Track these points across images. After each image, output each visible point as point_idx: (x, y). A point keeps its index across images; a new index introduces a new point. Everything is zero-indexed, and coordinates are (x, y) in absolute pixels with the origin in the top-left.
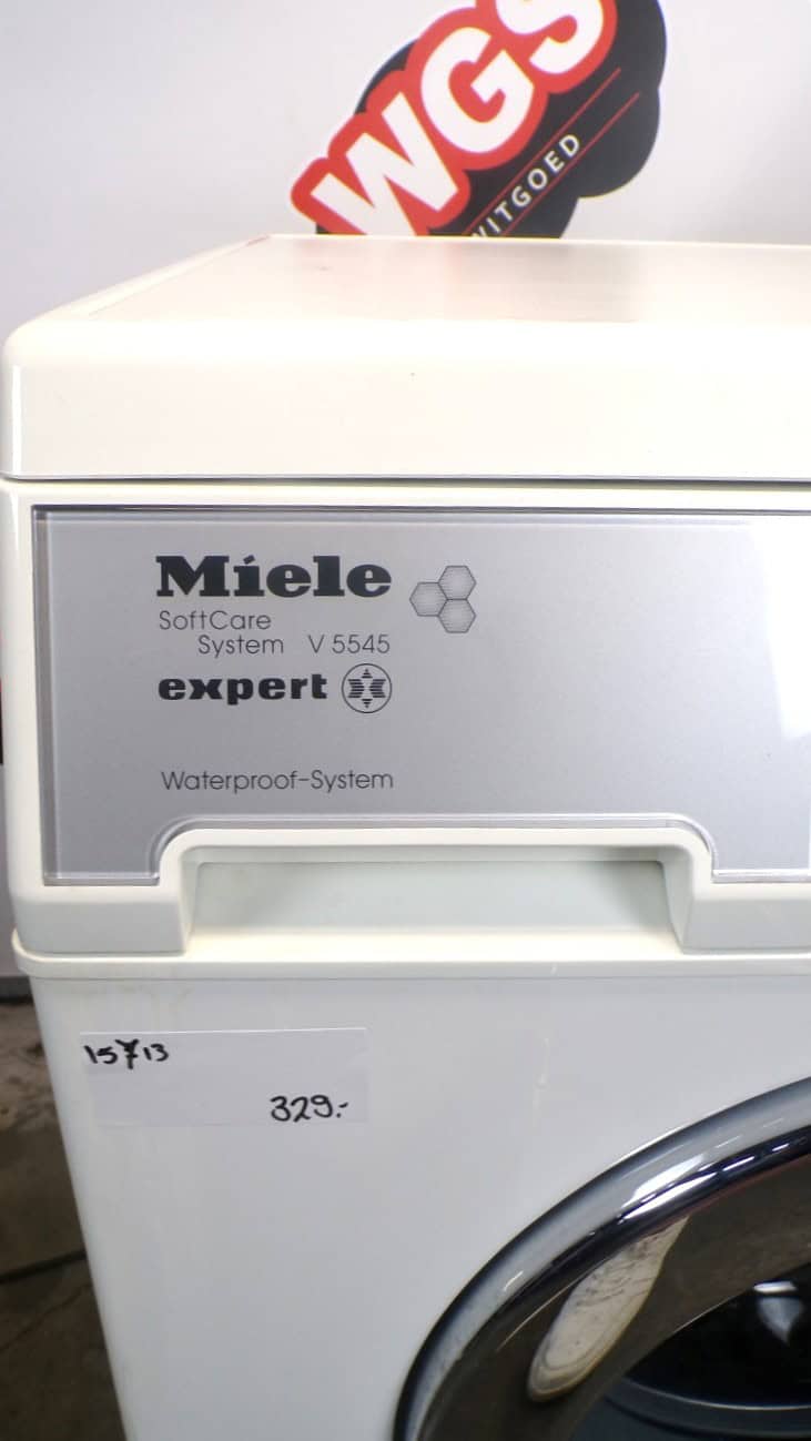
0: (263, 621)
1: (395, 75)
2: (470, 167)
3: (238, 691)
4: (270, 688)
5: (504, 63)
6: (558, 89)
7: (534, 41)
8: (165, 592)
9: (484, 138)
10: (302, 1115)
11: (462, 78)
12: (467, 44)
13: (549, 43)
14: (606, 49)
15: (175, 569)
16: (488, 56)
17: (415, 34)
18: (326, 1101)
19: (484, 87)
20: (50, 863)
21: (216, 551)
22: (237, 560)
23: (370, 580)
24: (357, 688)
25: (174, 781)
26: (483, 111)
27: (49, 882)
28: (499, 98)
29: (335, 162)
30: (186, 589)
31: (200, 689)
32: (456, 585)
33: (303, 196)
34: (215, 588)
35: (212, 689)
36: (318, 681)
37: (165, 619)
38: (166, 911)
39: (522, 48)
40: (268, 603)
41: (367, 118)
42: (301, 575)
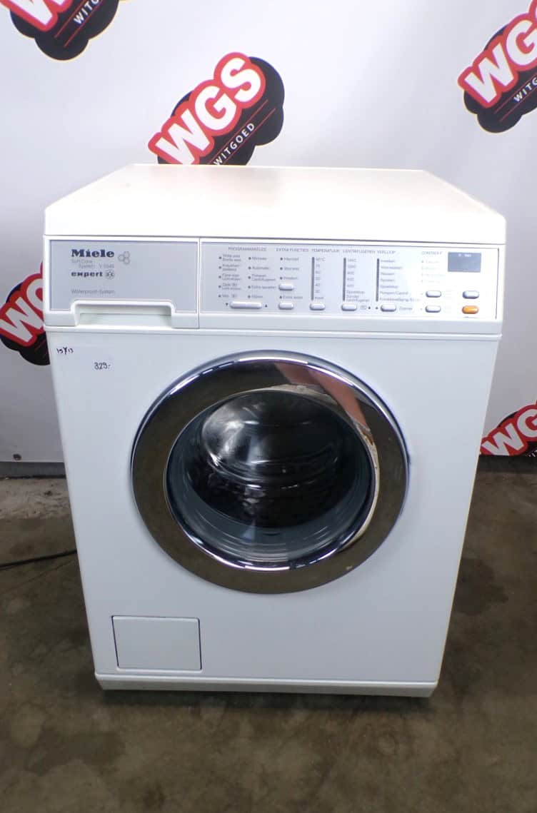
0: (91, 262)
1: (185, 103)
2: (214, 135)
3: (86, 275)
4: (92, 274)
5: (225, 98)
6: (246, 107)
7: (235, 91)
8: (73, 256)
9: (219, 125)
10: (101, 368)
11: (210, 104)
12: (211, 92)
13: (241, 91)
14: (262, 92)
15: (75, 252)
16: (219, 96)
17: (192, 88)
18: (106, 364)
19: (218, 106)
20: (51, 307)
21: (82, 248)
22: (86, 250)
23: (110, 254)
24: (108, 275)
25: (74, 291)
26: (219, 115)
27: (50, 310)
28: (224, 111)
29: (164, 134)
30: (77, 255)
31: (79, 274)
32: (126, 255)
33: (152, 146)
34: (82, 255)
35: (81, 274)
36: (101, 274)
37: (73, 261)
38: (72, 317)
39: (232, 93)
40: (92, 258)
41: (176, 117)
42: (98, 253)
